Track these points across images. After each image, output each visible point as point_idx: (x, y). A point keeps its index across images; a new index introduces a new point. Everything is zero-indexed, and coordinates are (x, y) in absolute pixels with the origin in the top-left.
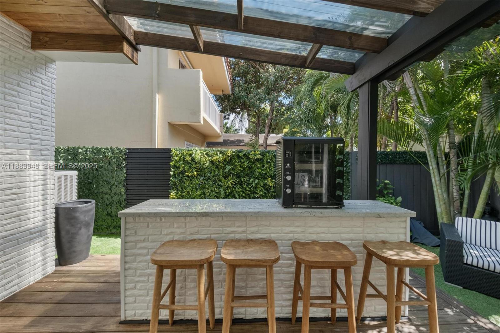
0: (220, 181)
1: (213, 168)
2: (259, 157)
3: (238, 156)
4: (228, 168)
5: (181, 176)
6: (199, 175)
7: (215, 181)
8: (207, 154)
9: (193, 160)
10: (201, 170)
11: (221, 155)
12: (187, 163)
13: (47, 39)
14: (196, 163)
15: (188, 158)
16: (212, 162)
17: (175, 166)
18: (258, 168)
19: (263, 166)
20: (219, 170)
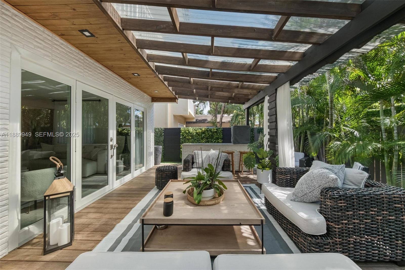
0: (200, 140)
1: (197, 135)
2: (216, 130)
3: (207, 130)
4: (203, 135)
5: (184, 139)
6: (191, 138)
7: (198, 140)
8: (194, 130)
9: (189, 132)
10: (192, 136)
11: (200, 130)
12: (187, 133)
13: (156, 99)
14: (190, 133)
15: (187, 132)
16: (197, 133)
17: (182, 135)
18: (215, 135)
19: (217, 134)
20: (199, 136)
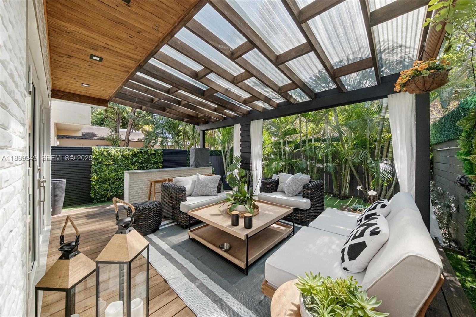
0: (128, 166)
1: (124, 159)
2: (154, 152)
3: (141, 152)
4: (135, 159)
5: (99, 165)
6: (113, 163)
7: (125, 167)
8: (119, 151)
9: (109, 154)
10: (115, 161)
11: (129, 152)
12: (105, 156)
14: (111, 156)
15: (106, 154)
16: (123, 156)
17: (95, 159)
18: (153, 158)
19: (156, 157)
20: (128, 160)
